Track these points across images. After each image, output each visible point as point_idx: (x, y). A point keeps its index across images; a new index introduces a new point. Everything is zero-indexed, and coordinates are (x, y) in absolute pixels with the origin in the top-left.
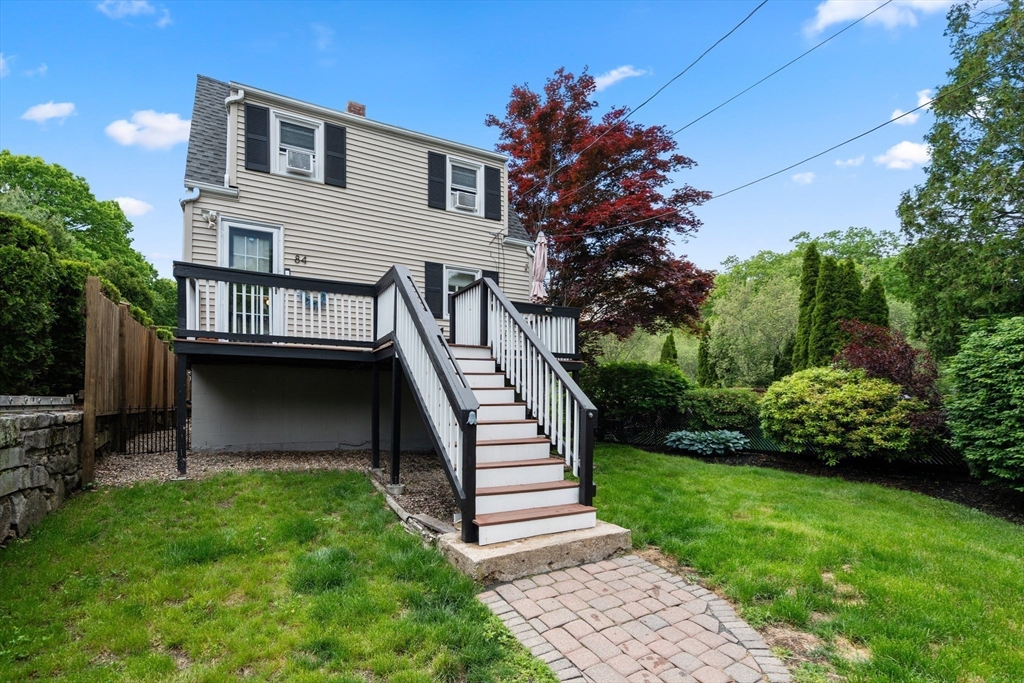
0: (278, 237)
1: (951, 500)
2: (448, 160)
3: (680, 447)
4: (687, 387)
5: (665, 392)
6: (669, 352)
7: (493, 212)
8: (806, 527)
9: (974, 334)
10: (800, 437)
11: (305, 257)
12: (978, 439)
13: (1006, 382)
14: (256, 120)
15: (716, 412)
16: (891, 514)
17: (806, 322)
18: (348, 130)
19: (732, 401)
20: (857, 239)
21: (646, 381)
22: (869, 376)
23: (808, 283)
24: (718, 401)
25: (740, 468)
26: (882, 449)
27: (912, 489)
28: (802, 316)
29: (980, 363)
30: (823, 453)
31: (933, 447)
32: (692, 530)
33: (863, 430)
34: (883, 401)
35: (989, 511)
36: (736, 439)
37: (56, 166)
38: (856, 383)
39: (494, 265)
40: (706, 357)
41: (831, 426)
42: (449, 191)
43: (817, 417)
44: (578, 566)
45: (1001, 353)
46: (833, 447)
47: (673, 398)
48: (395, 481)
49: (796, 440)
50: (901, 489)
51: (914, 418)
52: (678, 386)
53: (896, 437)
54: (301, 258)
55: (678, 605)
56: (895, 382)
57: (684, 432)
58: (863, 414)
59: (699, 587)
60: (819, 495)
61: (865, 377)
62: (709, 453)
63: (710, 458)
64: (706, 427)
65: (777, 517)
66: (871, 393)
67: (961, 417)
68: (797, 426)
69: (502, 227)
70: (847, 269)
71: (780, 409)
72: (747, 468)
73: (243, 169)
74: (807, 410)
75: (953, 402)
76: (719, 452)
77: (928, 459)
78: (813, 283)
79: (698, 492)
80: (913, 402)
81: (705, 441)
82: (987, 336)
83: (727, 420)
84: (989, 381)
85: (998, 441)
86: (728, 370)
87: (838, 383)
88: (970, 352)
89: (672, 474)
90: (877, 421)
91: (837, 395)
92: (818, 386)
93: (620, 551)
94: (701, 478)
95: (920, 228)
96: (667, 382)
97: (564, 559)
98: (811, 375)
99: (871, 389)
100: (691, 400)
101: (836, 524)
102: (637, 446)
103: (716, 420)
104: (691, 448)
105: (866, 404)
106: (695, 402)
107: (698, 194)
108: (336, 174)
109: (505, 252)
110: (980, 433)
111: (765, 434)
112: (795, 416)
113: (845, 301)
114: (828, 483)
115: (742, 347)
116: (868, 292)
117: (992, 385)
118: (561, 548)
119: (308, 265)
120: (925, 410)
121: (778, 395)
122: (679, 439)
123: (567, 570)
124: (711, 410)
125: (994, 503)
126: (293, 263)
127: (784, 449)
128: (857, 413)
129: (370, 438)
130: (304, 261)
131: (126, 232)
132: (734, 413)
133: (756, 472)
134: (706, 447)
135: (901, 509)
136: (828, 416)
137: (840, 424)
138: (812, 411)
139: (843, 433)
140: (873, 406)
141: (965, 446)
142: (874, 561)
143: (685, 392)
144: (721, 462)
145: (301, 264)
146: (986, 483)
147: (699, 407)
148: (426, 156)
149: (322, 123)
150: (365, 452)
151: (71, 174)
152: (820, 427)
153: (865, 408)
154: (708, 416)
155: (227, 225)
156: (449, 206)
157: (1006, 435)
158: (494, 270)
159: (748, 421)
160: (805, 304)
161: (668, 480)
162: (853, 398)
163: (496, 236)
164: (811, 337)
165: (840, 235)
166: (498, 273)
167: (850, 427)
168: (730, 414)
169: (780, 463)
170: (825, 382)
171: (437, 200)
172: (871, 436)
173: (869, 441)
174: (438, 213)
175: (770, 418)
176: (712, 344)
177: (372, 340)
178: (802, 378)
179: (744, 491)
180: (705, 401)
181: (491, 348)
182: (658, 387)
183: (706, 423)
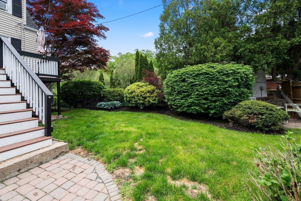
1: (166, 115)
3: (101, 107)
4: (104, 88)
5: (97, 90)
6: (101, 78)
7: (17, 13)
8: (133, 129)
9: (169, 74)
10: (134, 101)
12: (170, 99)
13: (174, 85)
15: (112, 96)
16: (154, 121)
17: (136, 70)
19: (117, 92)
20: (148, 53)
21: (90, 86)
22: (149, 84)
23: (137, 60)
24: (113, 92)
25: (118, 112)
26: (152, 103)
27: (159, 113)
28: (136, 69)
29: (170, 81)
30: (139, 106)
31: (163, 102)
32: (97, 137)
33: (148, 98)
34: (152, 91)
35: (173, 116)
36: (118, 103)
38: (147, 86)
39: (18, 36)
40: (112, 80)
41: (141, 98)
43: (138, 96)
44: (37, 166)
45: (173, 78)
46: (142, 104)
47: (99, 91)
49: (133, 102)
50: (156, 113)
51: (159, 95)
52: (101, 88)
53: (155, 100)
55: (82, 172)
56: (155, 86)
57: (102, 102)
58: (148, 95)
59: (93, 160)
60: (138, 118)
61: (148, 85)
62: (110, 108)
63: (109, 110)
64: (109, 100)
65: (125, 126)
66: (150, 89)
67: (167, 94)
68: (133, 98)
69: (23, 21)
70: (145, 58)
71: (129, 94)
72: (120, 112)
74: (135, 94)
75: (166, 90)
76: (113, 108)
77: (161, 105)
78: (138, 60)
79: (104, 122)
80: (158, 91)
81: (109, 105)
82: (171, 75)
83: (115, 98)
84: (172, 85)
85: (173, 100)
86: (118, 84)
87: (142, 86)
88: (168, 78)
89: (96, 117)
90: (151, 96)
91: (142, 89)
92: (138, 87)
93: (62, 153)
94: (106, 117)
95: (159, 48)
96: (97, 87)
97: (29, 165)
98: (137, 84)
99: (150, 88)
100: (105, 92)
101: (140, 126)
102: (87, 108)
103: (112, 98)
104: (104, 107)
105: (149, 92)
106: (106, 93)
107: (105, 28)
109: (25, 32)
110: (170, 98)
111: (126, 101)
112: (133, 96)
113: (145, 66)
114: (140, 114)
115: (122, 77)
116: (150, 64)
117: (172, 86)
118: (27, 161)
120: (161, 93)
121: (128, 90)
122: (101, 105)
123: (30, 171)
124: (111, 95)
125: (173, 114)
127: (130, 105)
128: (147, 94)
132: (118, 96)
133: (122, 113)
134: (109, 106)
135: (156, 119)
136: (140, 95)
137: (143, 97)
138: (137, 94)
139: (144, 100)
140: (150, 92)
141: (168, 101)
142: (148, 136)
143: (103, 90)
144: (113, 111)
146: (172, 109)
147: (107, 94)
152: (139, 98)
153: (148, 93)
154: (110, 97)
157: (175, 98)
158: (19, 38)
159: (121, 98)
160: (136, 66)
161: (94, 119)
162: (146, 90)
163: (19, 24)
164: (138, 75)
165: (145, 51)
166: (21, 40)
167: (145, 98)
168: (116, 96)
169: (129, 109)
170: (140, 86)
172: (150, 100)
173: (149, 101)
175: (127, 97)
176: (114, 76)
178: (134, 85)
179: (118, 119)
180: (109, 92)
181: (4, 69)
182: (94, 88)
183: (109, 99)
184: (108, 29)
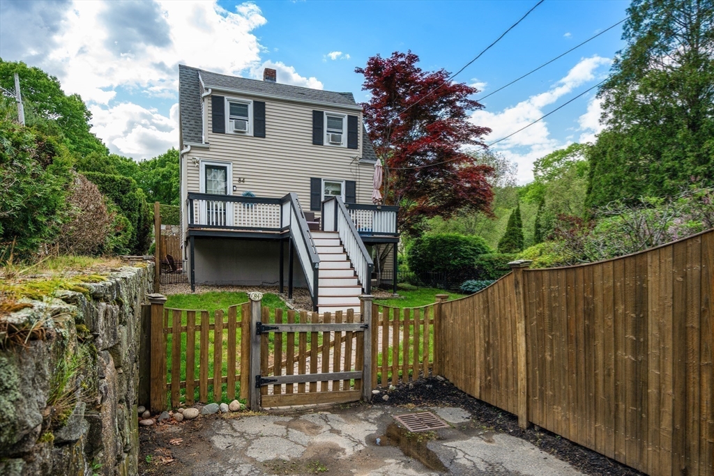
0: (230, 169)
2: (325, 114)
3: (468, 290)
7: (352, 144)
11: (244, 178)
14: (217, 103)
15: (497, 269)
18: (266, 103)
21: (456, 248)
24: (499, 262)
37: (35, 69)
39: (353, 177)
42: (325, 133)
48: (290, 297)
54: (242, 180)
57: (472, 281)
64: (490, 278)
69: (358, 153)
73: (211, 132)
100: (482, 261)
103: (496, 274)
106: (484, 262)
108: (260, 131)
109: (361, 168)
119: (245, 183)
122: (468, 285)
124: (493, 267)
126: (238, 183)
129: (279, 280)
130: (243, 181)
131: (87, 120)
143: (481, 255)
145: (242, 183)
147: (485, 265)
148: (312, 113)
149: (251, 101)
150: (276, 287)
151: (47, 75)
155: (204, 163)
156: (326, 143)
158: (353, 180)
163: (355, 159)
166: (355, 182)
168: (505, 270)
171: (317, 140)
174: (318, 148)
177: (280, 227)
180: (489, 261)
181: (338, 233)
182: (464, 252)
183: (489, 275)
184: (489, 130)
